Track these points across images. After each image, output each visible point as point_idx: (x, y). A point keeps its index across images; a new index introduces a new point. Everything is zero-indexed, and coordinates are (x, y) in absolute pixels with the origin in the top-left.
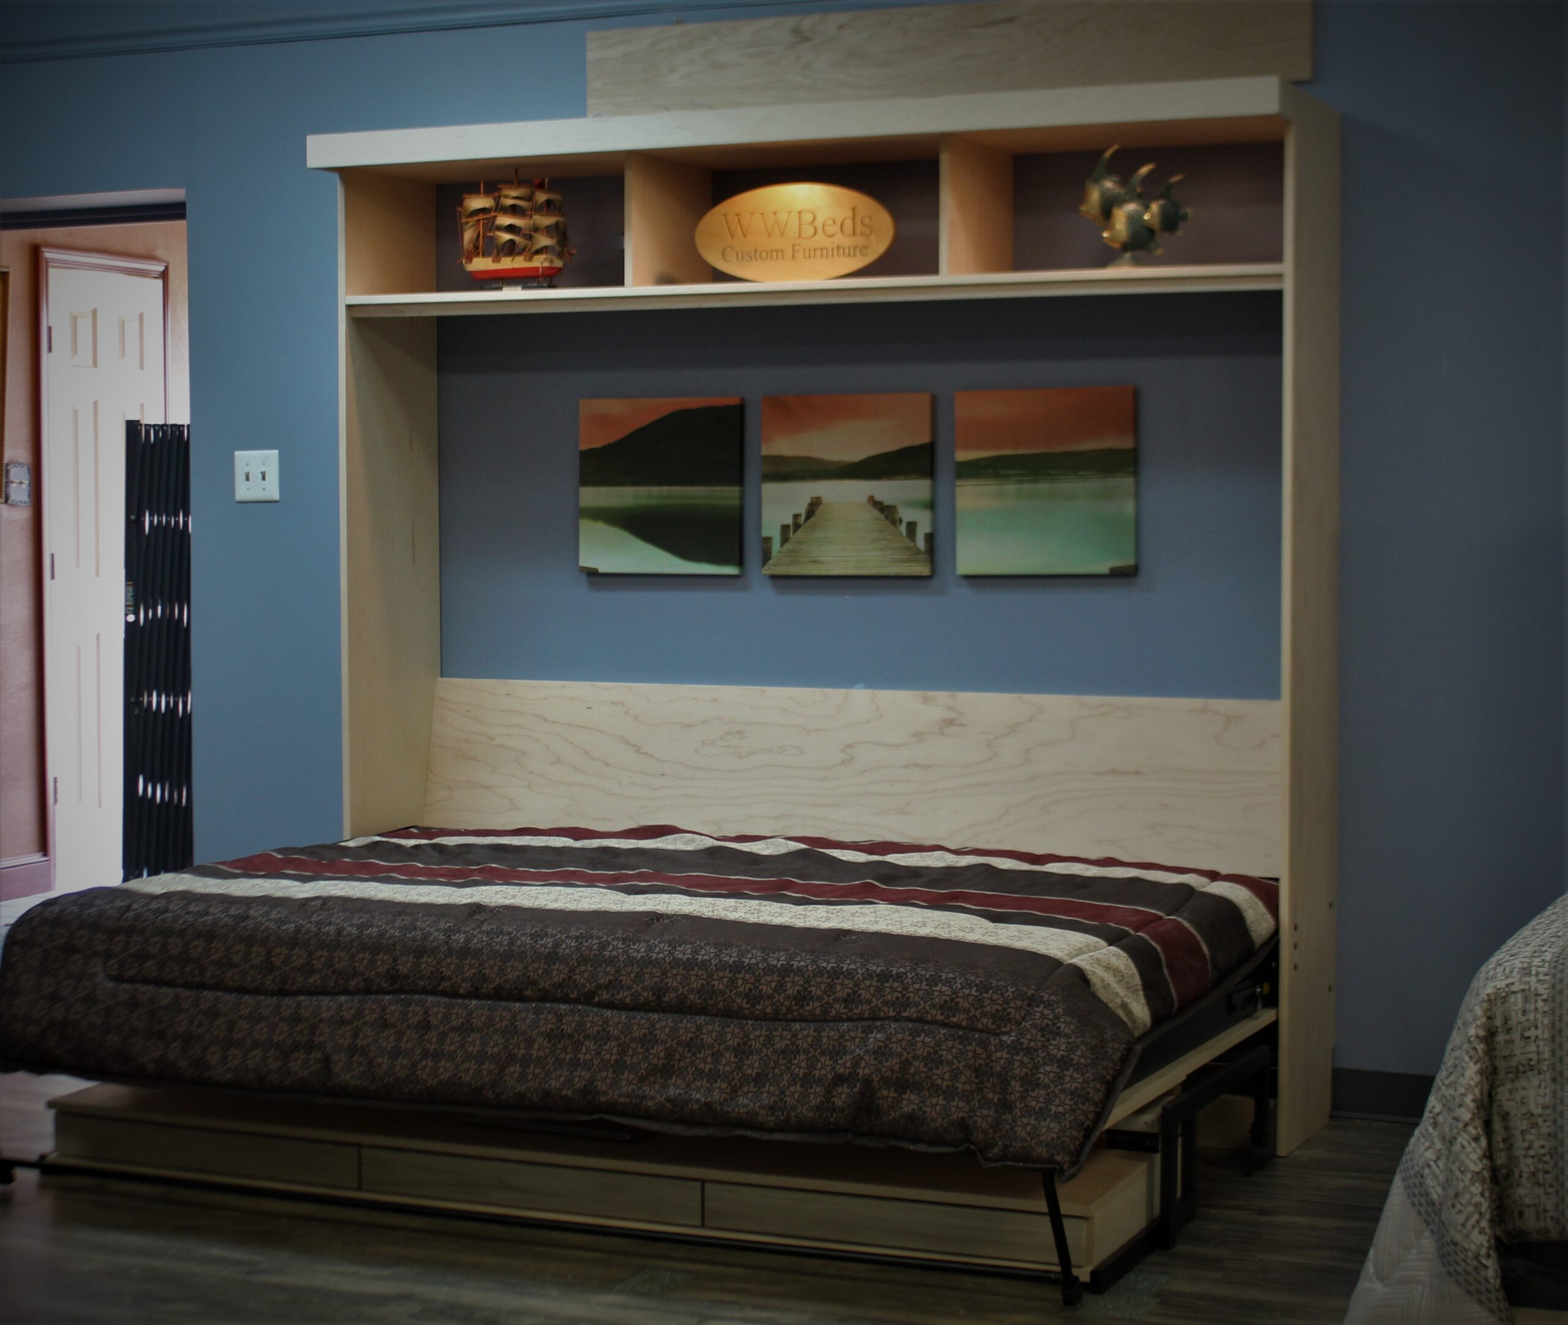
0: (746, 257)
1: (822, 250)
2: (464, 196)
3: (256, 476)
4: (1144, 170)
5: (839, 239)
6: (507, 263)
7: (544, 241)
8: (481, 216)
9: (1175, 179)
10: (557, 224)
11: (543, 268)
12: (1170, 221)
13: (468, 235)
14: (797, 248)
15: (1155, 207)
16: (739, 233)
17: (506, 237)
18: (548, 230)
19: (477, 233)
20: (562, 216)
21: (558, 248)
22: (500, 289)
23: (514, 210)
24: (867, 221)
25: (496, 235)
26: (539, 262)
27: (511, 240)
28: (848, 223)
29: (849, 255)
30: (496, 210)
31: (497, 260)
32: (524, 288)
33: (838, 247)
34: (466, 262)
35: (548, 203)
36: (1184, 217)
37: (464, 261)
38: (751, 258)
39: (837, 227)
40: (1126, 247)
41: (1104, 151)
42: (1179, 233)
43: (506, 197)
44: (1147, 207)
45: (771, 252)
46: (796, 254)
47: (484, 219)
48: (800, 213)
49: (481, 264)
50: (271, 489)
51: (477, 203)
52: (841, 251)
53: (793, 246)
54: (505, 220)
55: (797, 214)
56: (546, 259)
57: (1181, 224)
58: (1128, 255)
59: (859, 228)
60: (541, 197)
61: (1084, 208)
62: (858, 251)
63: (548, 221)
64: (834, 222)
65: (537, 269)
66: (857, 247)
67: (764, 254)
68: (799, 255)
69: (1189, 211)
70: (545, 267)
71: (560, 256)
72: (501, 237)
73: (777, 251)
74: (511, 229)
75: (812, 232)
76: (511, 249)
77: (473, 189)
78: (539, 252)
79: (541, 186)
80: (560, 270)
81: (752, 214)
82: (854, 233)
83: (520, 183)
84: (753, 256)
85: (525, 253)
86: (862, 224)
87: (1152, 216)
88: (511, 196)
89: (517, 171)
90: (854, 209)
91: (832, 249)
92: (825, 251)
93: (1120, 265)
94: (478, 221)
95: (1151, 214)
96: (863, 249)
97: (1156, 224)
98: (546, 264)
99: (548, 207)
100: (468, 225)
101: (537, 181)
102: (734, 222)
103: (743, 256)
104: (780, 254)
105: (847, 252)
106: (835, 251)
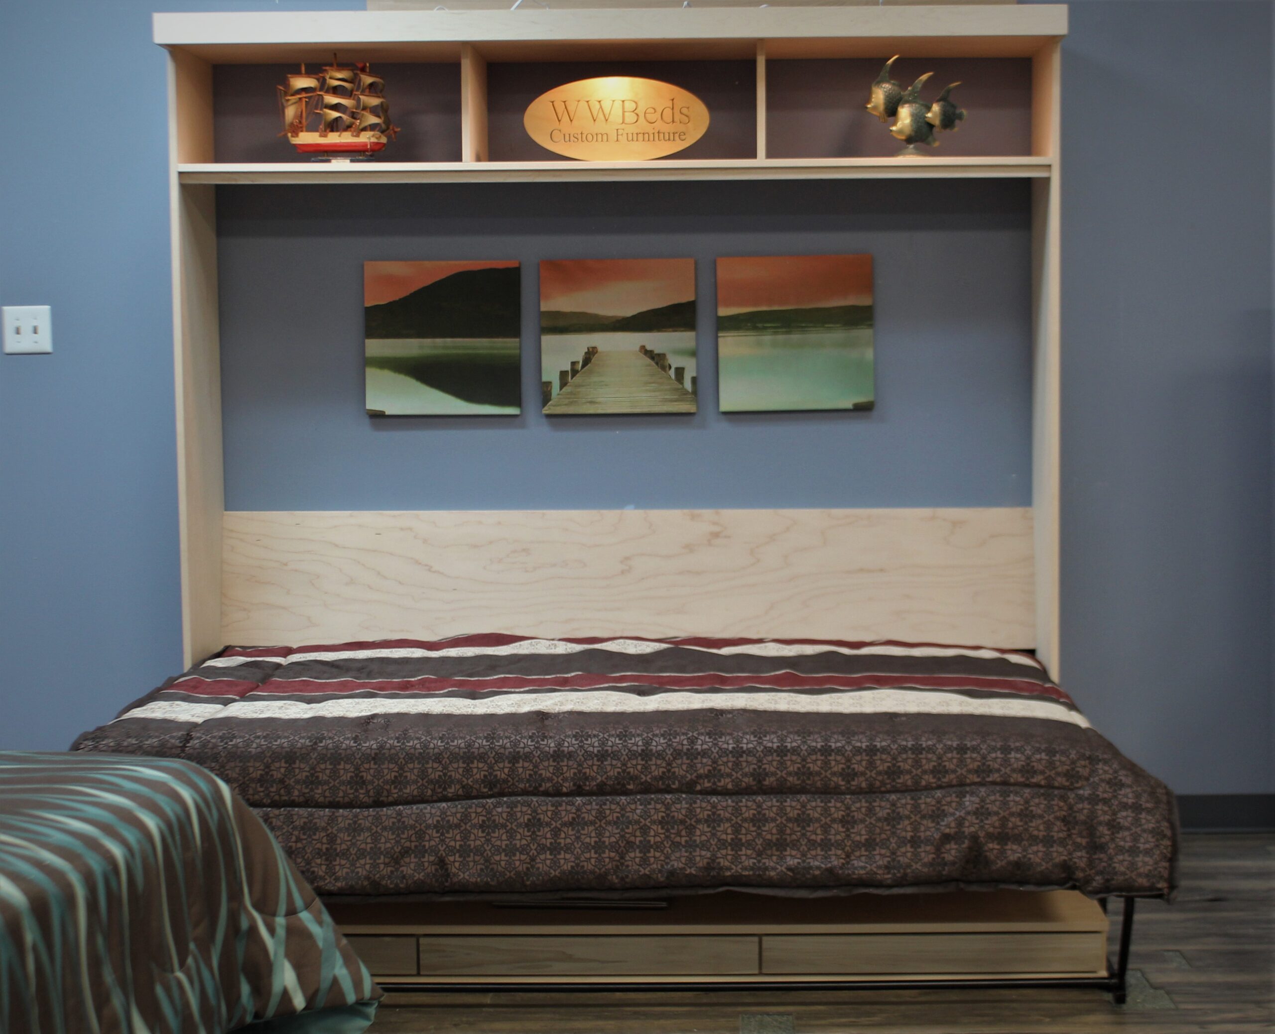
0: (572, 138)
1: (643, 134)
2: (290, 76)
3: (26, 329)
4: (924, 77)
5: (659, 125)
6: (333, 138)
7: (373, 120)
8: (304, 95)
10: (382, 103)
11: (371, 143)
12: (949, 120)
13: (290, 112)
14: (620, 132)
15: (936, 108)
16: (565, 118)
17: (335, 114)
18: (374, 111)
19: (300, 110)
20: (383, 97)
21: (383, 126)
22: (329, 161)
23: (335, 91)
24: (685, 111)
25: (325, 112)
26: (366, 138)
27: (338, 118)
28: (668, 113)
29: (669, 140)
30: (321, 90)
31: (324, 134)
32: (352, 161)
33: (659, 133)
34: (292, 136)
35: (371, 85)
36: (960, 117)
37: (289, 135)
38: (577, 139)
39: (658, 115)
40: (909, 140)
42: (956, 129)
43: (330, 78)
44: (929, 109)
45: (596, 135)
46: (620, 137)
47: (305, 98)
48: (623, 102)
49: (307, 138)
50: (44, 342)
51: (301, 82)
52: (661, 135)
53: (617, 130)
54: (333, 100)
55: (621, 103)
56: (373, 136)
57: (957, 122)
59: (678, 117)
60: (368, 80)
62: (677, 136)
63: (374, 101)
64: (655, 111)
65: (365, 145)
66: (676, 133)
67: (590, 137)
68: (623, 139)
70: (373, 143)
71: (386, 133)
72: (330, 114)
73: (602, 135)
74: (335, 107)
75: (635, 118)
76: (334, 126)
77: (297, 72)
78: (364, 129)
79: (363, 70)
80: (384, 145)
81: (579, 101)
82: (673, 121)
83: (341, 66)
84: (580, 139)
85: (352, 129)
86: (681, 113)
87: (935, 114)
88: (336, 77)
89: (335, 54)
90: (673, 100)
91: (653, 134)
92: (646, 136)
93: (904, 154)
94: (300, 99)
95: (935, 112)
96: (682, 135)
97: (937, 122)
98: (373, 140)
99: (372, 89)
100: (290, 102)
101: (360, 65)
102: (560, 108)
103: (568, 138)
104: (605, 137)
105: (667, 137)
106: (656, 135)
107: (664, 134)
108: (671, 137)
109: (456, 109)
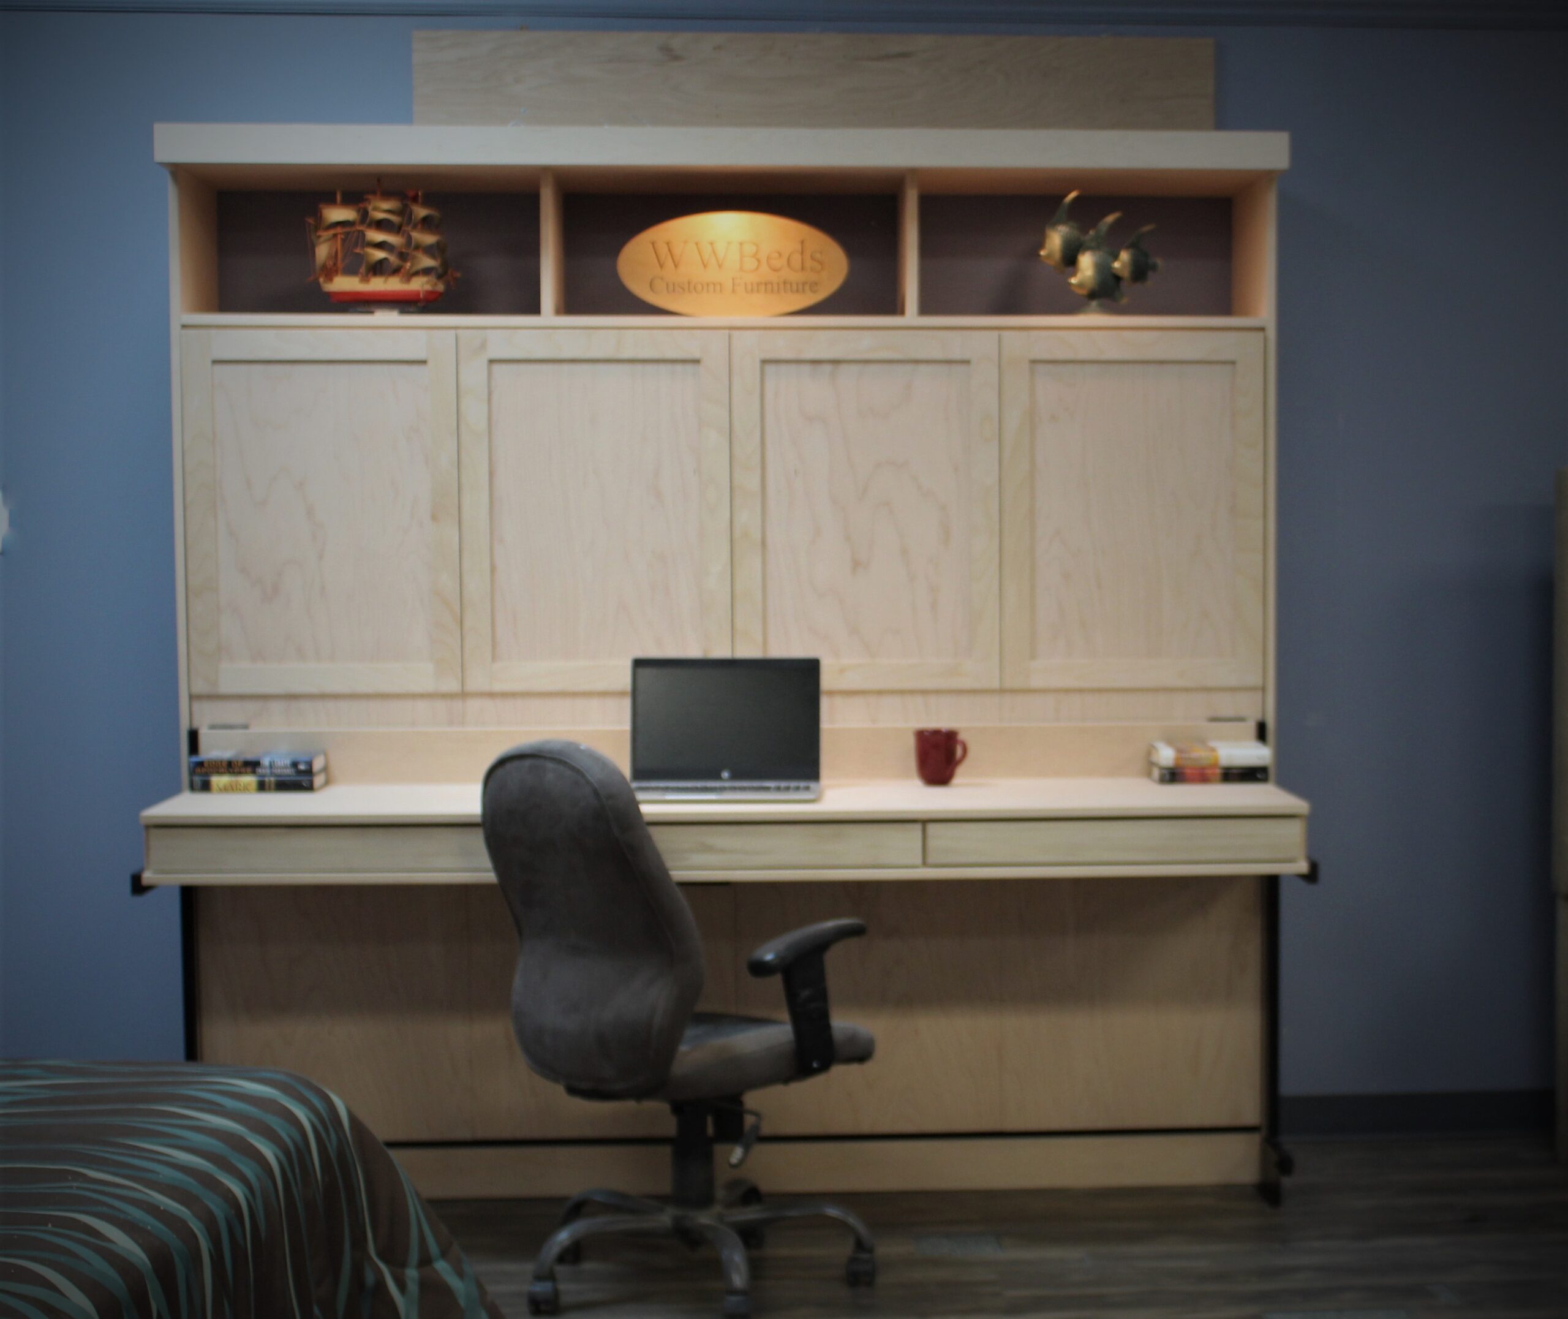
0: (677, 289)
1: (766, 284)
2: (321, 206)
4: (1110, 219)
5: (786, 273)
6: (378, 285)
7: (427, 262)
8: (339, 230)
9: (1147, 228)
10: (438, 243)
11: (424, 291)
12: (1140, 271)
13: (322, 252)
14: (737, 281)
15: (1125, 256)
16: (669, 263)
17: (380, 255)
18: (429, 250)
19: (334, 250)
20: (442, 234)
21: (440, 270)
22: (371, 313)
23: (380, 225)
24: (818, 256)
25: (364, 252)
26: (419, 285)
27: (385, 259)
28: (797, 258)
29: (797, 291)
30: (362, 224)
31: (365, 279)
32: (401, 313)
33: (785, 283)
34: (325, 282)
35: (425, 220)
36: (1154, 267)
37: (321, 280)
38: (684, 289)
39: (784, 261)
40: (1093, 295)
41: (1065, 196)
42: (1149, 283)
43: (375, 209)
44: (1116, 257)
45: (708, 285)
46: (737, 288)
47: (342, 234)
48: (741, 244)
49: (344, 284)
51: (337, 214)
52: (788, 286)
53: (733, 279)
54: (378, 237)
55: (739, 245)
56: (427, 282)
57: (1150, 274)
58: (1094, 303)
59: (809, 263)
60: (421, 212)
61: (1042, 253)
62: (807, 287)
63: (429, 239)
64: (780, 255)
65: (417, 293)
66: (806, 283)
67: (699, 287)
68: (740, 290)
69: (1159, 262)
70: (428, 291)
71: (440, 277)
72: (371, 254)
73: (714, 284)
74: (381, 246)
75: (756, 264)
76: (378, 269)
77: (331, 200)
78: (417, 273)
79: (415, 199)
80: (441, 294)
81: (685, 242)
82: (803, 269)
83: (387, 195)
84: (687, 290)
85: (401, 274)
86: (813, 258)
87: (1123, 264)
88: (382, 208)
89: (379, 180)
90: (802, 242)
91: (778, 284)
92: (769, 287)
93: (1087, 313)
94: (335, 236)
95: (1122, 262)
96: (813, 286)
97: (1126, 274)
98: (428, 287)
99: (426, 224)
100: (322, 239)
101: (411, 194)
102: (663, 250)
103: (674, 288)
104: (718, 287)
105: (795, 287)
106: (782, 286)
107: (791, 284)
108: (800, 288)
109: (534, 252)
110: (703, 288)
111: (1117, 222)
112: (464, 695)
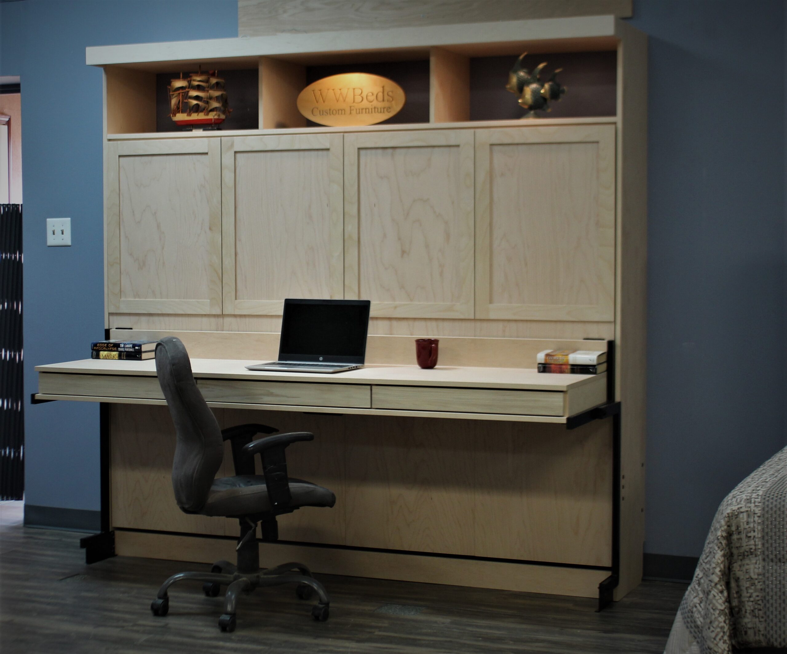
0: (324, 113)
1: (366, 109)
2: (172, 80)
3: (58, 232)
4: (541, 66)
5: (375, 103)
6: (195, 117)
7: (215, 104)
8: (181, 91)
9: (558, 71)
10: (222, 95)
11: (214, 119)
12: (555, 94)
13: (174, 101)
14: (352, 108)
15: (547, 86)
16: (321, 100)
17: (194, 102)
18: (217, 99)
19: (178, 100)
20: (225, 91)
21: (222, 108)
22: (191, 130)
23: (196, 88)
24: (390, 94)
25: (189, 101)
26: (212, 116)
27: (197, 104)
28: (380, 95)
29: (381, 112)
30: (189, 88)
31: (189, 115)
32: (204, 130)
33: (375, 108)
34: (173, 116)
35: (217, 84)
36: (563, 92)
37: (171, 115)
38: (327, 113)
39: (374, 97)
40: (531, 108)
41: (519, 56)
43: (194, 80)
44: (542, 86)
45: (338, 110)
46: (352, 112)
47: (182, 93)
48: (354, 89)
49: (180, 117)
50: (67, 240)
51: (178, 84)
52: (376, 110)
53: (350, 107)
54: (194, 93)
55: (353, 90)
56: (216, 115)
57: (561, 95)
58: (532, 112)
59: (386, 97)
60: (214, 81)
61: (508, 86)
62: (385, 110)
63: (218, 94)
64: (373, 94)
65: (211, 119)
66: (385, 108)
67: (334, 112)
68: (354, 112)
69: (565, 88)
71: (224, 112)
72: (191, 102)
73: (341, 110)
74: (197, 98)
75: (361, 99)
76: (197, 109)
77: (177, 76)
78: (212, 110)
79: (213, 75)
80: (223, 120)
81: (328, 90)
82: (383, 100)
83: (202, 73)
84: (329, 113)
85: (204, 111)
86: (388, 95)
87: (545, 92)
88: (197, 80)
89: (200, 66)
90: (383, 87)
91: (372, 109)
92: (367, 110)
93: (528, 117)
94: (179, 93)
95: (545, 90)
96: (389, 109)
97: (548, 96)
98: (216, 117)
99: (217, 86)
100: (174, 96)
101: (211, 72)
102: (318, 93)
103: (323, 113)
104: (343, 112)
105: (379, 110)
106: (373, 110)
107: (378, 108)
108: (382, 110)
110: (336, 112)
111: (544, 68)
112: (223, 316)
